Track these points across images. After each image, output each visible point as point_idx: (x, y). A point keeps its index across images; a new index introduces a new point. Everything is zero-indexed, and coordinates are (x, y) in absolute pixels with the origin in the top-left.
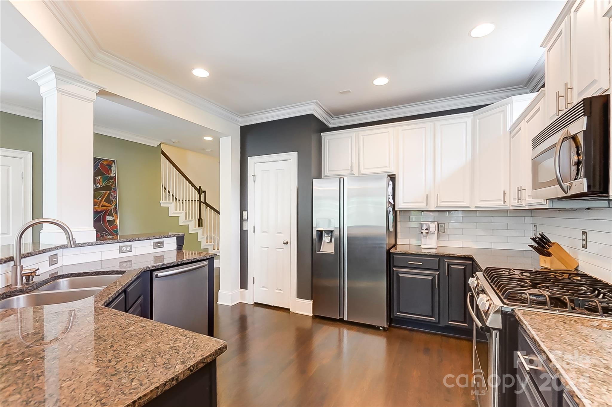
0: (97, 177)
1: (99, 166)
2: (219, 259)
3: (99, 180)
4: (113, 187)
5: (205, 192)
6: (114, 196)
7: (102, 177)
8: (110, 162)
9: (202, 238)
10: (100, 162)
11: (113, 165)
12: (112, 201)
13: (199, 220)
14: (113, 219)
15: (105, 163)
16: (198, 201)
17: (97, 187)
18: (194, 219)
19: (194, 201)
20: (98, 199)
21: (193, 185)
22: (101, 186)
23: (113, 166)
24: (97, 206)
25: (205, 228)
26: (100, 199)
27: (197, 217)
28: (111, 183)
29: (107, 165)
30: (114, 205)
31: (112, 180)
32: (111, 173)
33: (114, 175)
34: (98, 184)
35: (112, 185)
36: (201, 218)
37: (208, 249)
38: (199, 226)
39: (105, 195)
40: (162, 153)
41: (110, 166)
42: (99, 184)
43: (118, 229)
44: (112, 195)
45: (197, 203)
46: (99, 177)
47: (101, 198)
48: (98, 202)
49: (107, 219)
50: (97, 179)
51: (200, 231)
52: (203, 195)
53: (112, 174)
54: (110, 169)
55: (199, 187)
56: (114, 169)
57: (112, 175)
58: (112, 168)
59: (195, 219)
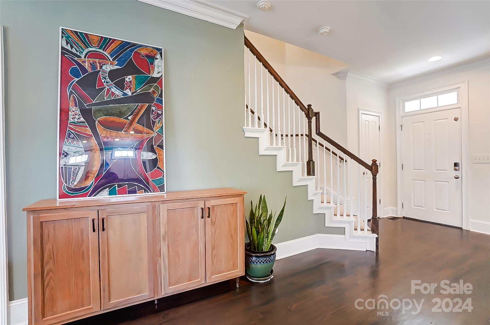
0: (125, 77)
1: (132, 56)
2: (345, 235)
3: (130, 82)
4: (156, 96)
5: (317, 115)
6: (158, 113)
7: (135, 78)
8: (152, 51)
9: (315, 194)
10: (133, 50)
11: (158, 56)
12: (154, 123)
13: (308, 163)
14: (155, 157)
15: (143, 52)
16: (306, 135)
17: (125, 94)
18: (300, 160)
19: (300, 135)
20: (127, 118)
21: (298, 102)
22: (132, 93)
23: (157, 59)
24: (123, 132)
25: (319, 177)
26: (130, 118)
27: (306, 159)
28: (152, 89)
29: (147, 56)
30: (156, 129)
31: (155, 84)
32: (153, 70)
33: (158, 76)
34: (128, 90)
35: (154, 92)
36: (312, 160)
37: (325, 213)
38: (309, 174)
39: (140, 110)
40: (246, 44)
41: (152, 58)
42: (130, 89)
43: (163, 176)
44: (153, 111)
45: (305, 140)
46: (130, 77)
47: (131, 116)
48: (126, 124)
49: (142, 158)
50: (127, 79)
51: (311, 181)
52: (314, 119)
53: (156, 72)
54: (152, 63)
55: (308, 106)
56: (159, 64)
57: (155, 75)
58: (156, 62)
59: (302, 160)
